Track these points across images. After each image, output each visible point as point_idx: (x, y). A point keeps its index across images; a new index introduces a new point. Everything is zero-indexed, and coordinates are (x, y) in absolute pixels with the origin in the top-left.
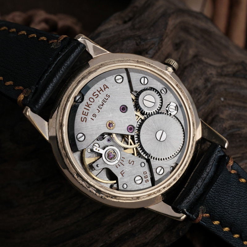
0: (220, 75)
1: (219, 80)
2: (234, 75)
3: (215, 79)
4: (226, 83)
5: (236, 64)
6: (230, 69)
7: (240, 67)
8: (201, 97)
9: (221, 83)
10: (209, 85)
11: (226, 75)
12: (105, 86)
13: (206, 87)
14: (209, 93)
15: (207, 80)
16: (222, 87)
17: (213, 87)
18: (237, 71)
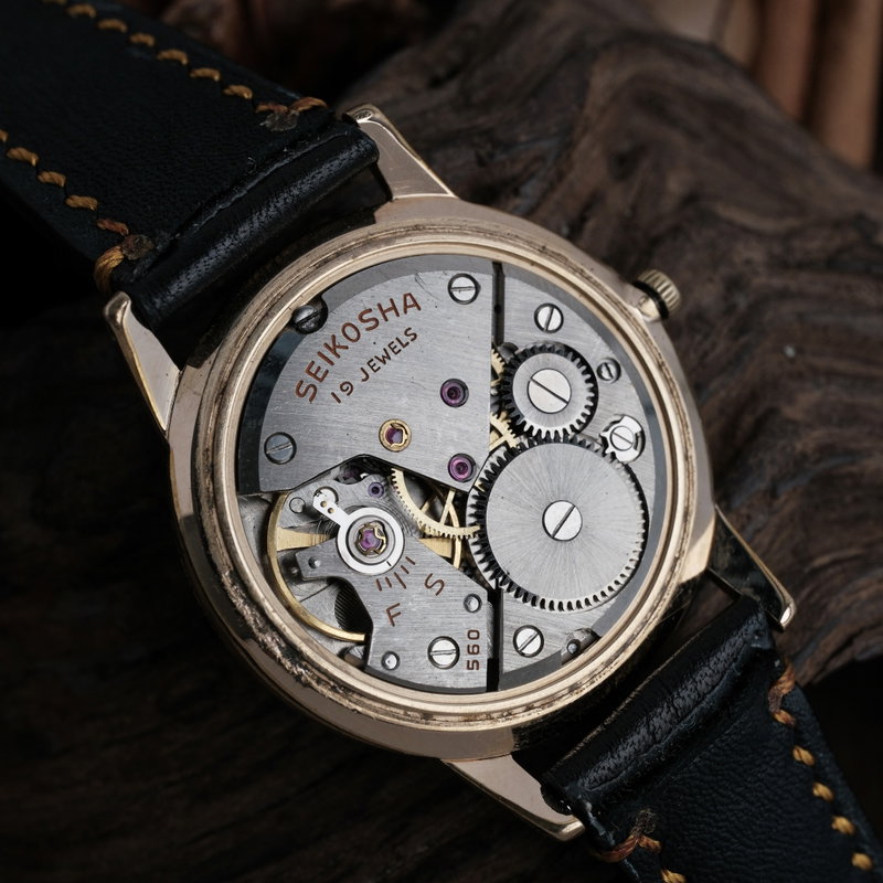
0: (780, 264)
1: (777, 282)
2: (832, 263)
3: (762, 280)
4: (801, 295)
5: (838, 225)
6: (816, 244)
7: (852, 235)
8: (714, 345)
9: (784, 295)
10: (742, 302)
11: (801, 266)
12: (408, 298)
13: (730, 309)
14: (741, 329)
15: (734, 284)
16: (787, 309)
17: (756, 307)
18: (840, 251)
